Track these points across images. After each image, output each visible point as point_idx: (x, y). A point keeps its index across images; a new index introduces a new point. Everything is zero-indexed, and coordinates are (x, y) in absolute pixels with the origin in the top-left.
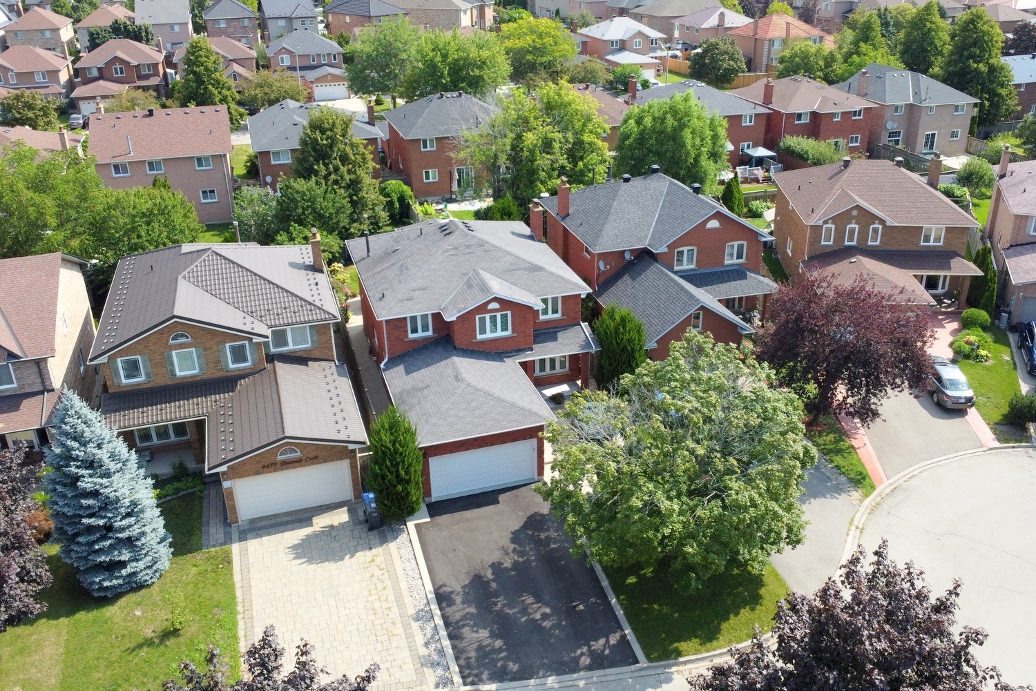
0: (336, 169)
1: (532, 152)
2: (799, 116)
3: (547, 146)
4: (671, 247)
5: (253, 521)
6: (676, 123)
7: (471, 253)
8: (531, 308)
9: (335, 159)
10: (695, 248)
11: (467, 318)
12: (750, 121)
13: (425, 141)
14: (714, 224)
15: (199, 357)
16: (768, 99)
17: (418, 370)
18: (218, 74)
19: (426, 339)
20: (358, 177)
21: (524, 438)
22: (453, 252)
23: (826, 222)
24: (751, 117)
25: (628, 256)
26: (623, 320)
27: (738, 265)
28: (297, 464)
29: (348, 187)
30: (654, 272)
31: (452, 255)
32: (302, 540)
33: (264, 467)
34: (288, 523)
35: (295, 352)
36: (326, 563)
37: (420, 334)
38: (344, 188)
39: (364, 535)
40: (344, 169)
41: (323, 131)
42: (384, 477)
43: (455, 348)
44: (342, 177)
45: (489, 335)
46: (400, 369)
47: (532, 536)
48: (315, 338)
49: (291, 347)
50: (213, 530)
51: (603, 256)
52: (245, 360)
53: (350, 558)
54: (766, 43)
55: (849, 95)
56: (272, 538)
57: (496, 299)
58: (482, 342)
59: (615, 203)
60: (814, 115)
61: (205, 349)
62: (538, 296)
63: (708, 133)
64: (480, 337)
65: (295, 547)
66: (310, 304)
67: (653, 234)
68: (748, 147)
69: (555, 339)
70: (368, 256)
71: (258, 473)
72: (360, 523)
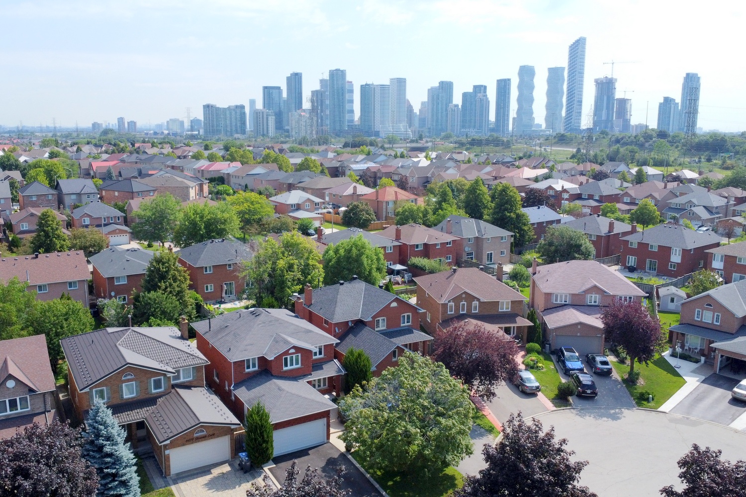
1: (282, 271)
2: (417, 246)
3: (290, 267)
4: (374, 317)
5: (178, 474)
6: (358, 253)
7: (272, 325)
8: (310, 351)
10: (385, 318)
11: (278, 358)
12: (391, 250)
13: (206, 268)
14: (394, 304)
15: (136, 387)
16: (398, 237)
17: (254, 388)
19: (254, 372)
21: (320, 418)
22: (263, 325)
23: (449, 302)
24: (391, 247)
25: (350, 324)
26: (360, 355)
27: (407, 326)
28: (203, 439)
30: (366, 332)
31: (263, 327)
32: (209, 481)
33: (187, 441)
34: (197, 474)
35: (184, 383)
37: (251, 369)
39: (242, 476)
43: (272, 375)
45: (289, 367)
46: (243, 388)
47: (333, 468)
48: (195, 375)
49: (182, 380)
50: (157, 481)
51: (337, 324)
52: (160, 387)
54: (384, 204)
55: (442, 233)
56: (192, 481)
57: (294, 347)
58: (286, 371)
59: (339, 296)
60: (425, 245)
61: (141, 382)
62: (312, 345)
63: (375, 257)
64: (285, 369)
65: (206, 485)
66: (192, 355)
67: (362, 312)
68: (390, 265)
69: (322, 369)
70: (210, 330)
71: (183, 445)
72: (238, 470)
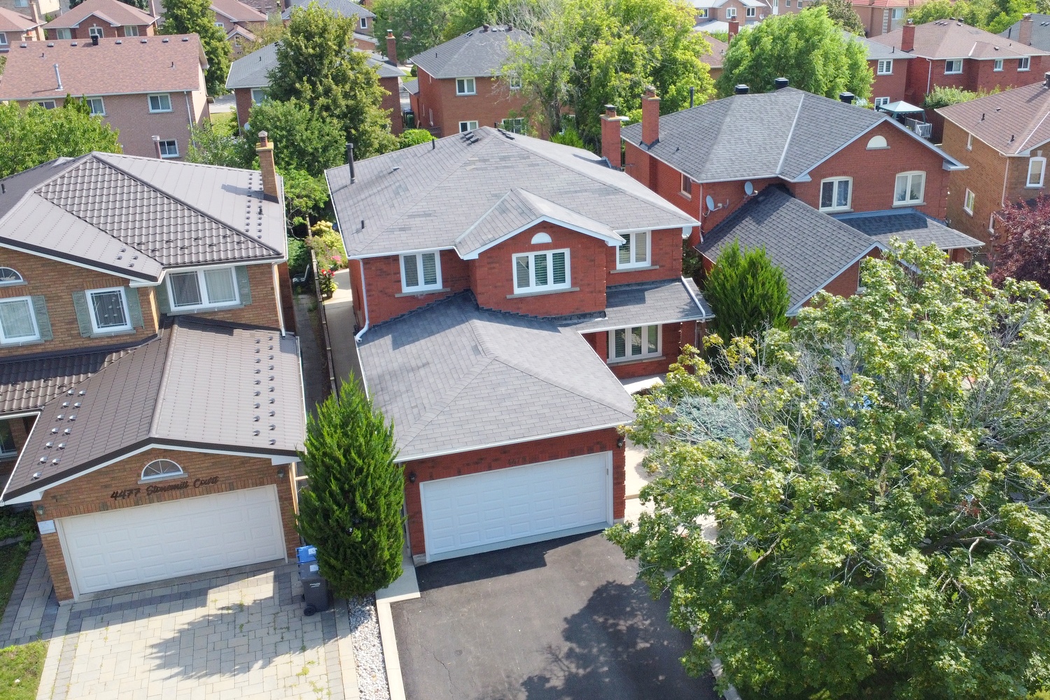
0: (327, 92)
1: (605, 72)
2: (950, 65)
3: (626, 62)
4: (817, 174)
5: (101, 595)
6: (802, 44)
7: (507, 167)
8: (600, 243)
9: (326, 76)
10: (850, 179)
11: (498, 254)
12: (888, 70)
13: (461, 83)
14: (878, 142)
15: (38, 312)
16: (907, 45)
17: (413, 341)
18: (205, 20)
19: (431, 295)
20: (358, 102)
21: (590, 450)
22: (479, 165)
23: (1034, 153)
24: (889, 63)
25: (749, 190)
26: (753, 265)
27: (912, 207)
28: (178, 492)
29: (342, 117)
30: (790, 212)
31: (477, 169)
32: (181, 631)
33: (115, 496)
34: (162, 599)
35: (212, 312)
36: (216, 678)
37: (422, 288)
38: (338, 117)
39: (295, 624)
40: (337, 90)
41: (309, 36)
42: (327, 514)
43: (477, 308)
44: (335, 101)
45: (534, 288)
46: (387, 340)
47: (604, 626)
48: (246, 290)
49: (206, 304)
50: (24, 611)
51: (712, 188)
52: (120, 320)
53: (263, 667)
54: (886, 13)
56: (128, 626)
57: (545, 226)
58: (522, 299)
59: (728, 119)
61: (49, 299)
62: (613, 228)
63: (845, 61)
64: (518, 291)
65: (165, 645)
66: (239, 233)
67: (786, 160)
68: (885, 102)
69: (642, 300)
70: (352, 182)
71: (104, 507)
72: (292, 601)
